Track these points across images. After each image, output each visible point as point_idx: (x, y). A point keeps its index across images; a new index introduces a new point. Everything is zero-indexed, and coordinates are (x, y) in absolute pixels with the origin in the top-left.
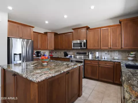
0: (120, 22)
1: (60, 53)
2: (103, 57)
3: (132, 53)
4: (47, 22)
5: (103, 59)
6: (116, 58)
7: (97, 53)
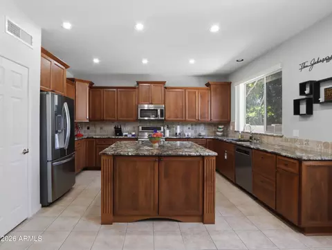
0: (208, 85)
1: (101, 128)
2: (186, 134)
3: (220, 127)
4: (96, 61)
5: (186, 137)
6: (203, 134)
7: (178, 127)
